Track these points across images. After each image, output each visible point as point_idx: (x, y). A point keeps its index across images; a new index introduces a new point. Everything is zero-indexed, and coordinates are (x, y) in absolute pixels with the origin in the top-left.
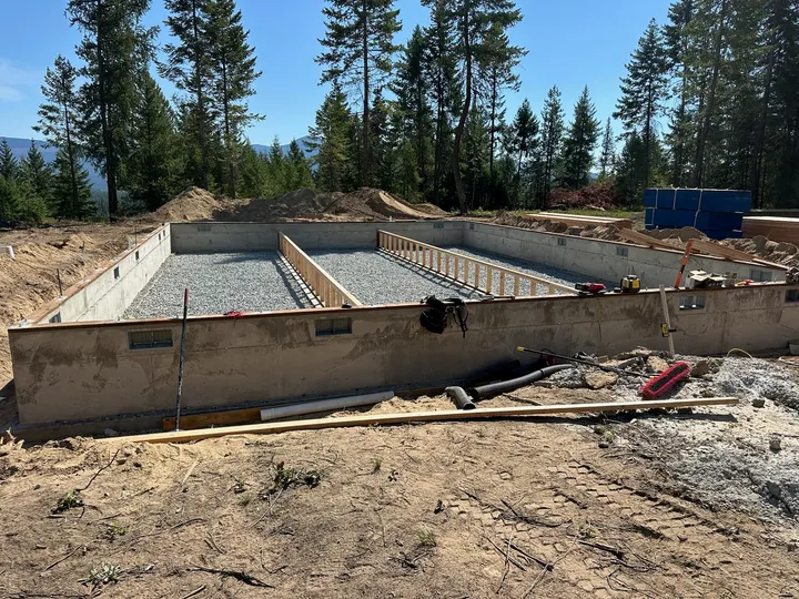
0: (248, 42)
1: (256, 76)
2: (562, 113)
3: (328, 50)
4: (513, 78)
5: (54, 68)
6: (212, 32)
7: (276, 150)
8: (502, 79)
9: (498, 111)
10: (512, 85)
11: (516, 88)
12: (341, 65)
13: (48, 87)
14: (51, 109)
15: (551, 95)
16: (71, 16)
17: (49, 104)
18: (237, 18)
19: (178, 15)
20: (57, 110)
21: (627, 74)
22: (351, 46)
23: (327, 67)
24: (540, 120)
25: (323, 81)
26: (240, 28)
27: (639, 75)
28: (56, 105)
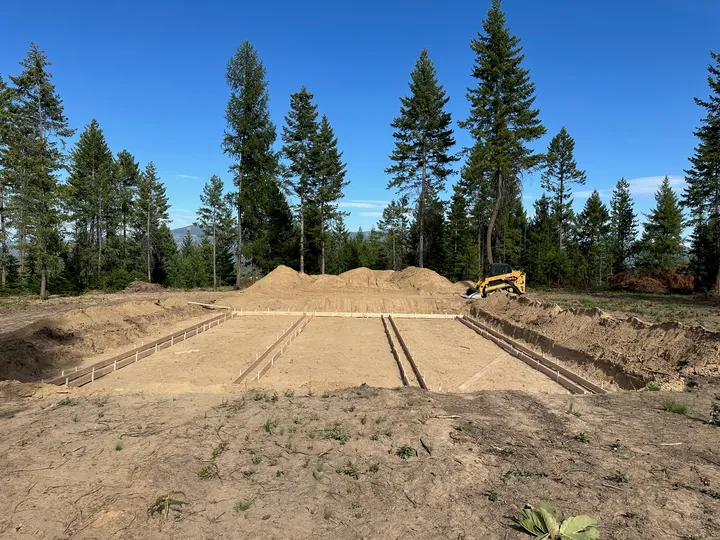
0: (342, 160)
1: (346, 184)
2: (631, 202)
3: (396, 163)
4: (579, 174)
5: (210, 183)
6: (315, 155)
7: (360, 235)
8: (569, 175)
9: (565, 202)
10: (578, 179)
11: (582, 181)
12: (406, 174)
13: (204, 195)
14: (207, 210)
15: (619, 187)
16: (224, 147)
17: (206, 207)
18: (334, 144)
19: (290, 144)
20: (210, 212)
21: (691, 166)
22: (416, 159)
23: (394, 175)
24: (610, 209)
25: (390, 186)
26: (335, 151)
27: (705, 167)
28: (209, 208)
